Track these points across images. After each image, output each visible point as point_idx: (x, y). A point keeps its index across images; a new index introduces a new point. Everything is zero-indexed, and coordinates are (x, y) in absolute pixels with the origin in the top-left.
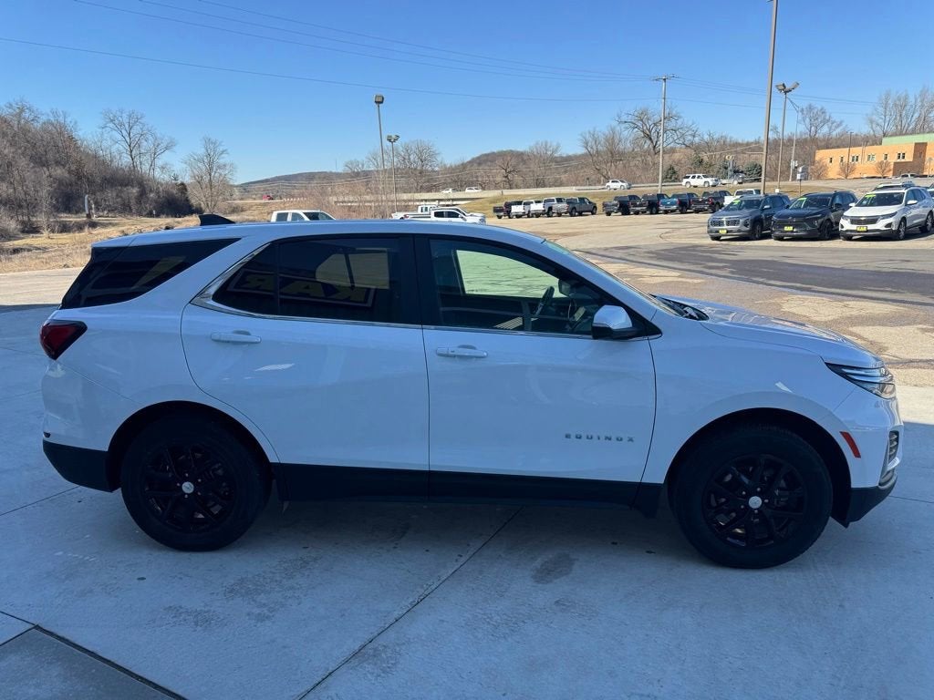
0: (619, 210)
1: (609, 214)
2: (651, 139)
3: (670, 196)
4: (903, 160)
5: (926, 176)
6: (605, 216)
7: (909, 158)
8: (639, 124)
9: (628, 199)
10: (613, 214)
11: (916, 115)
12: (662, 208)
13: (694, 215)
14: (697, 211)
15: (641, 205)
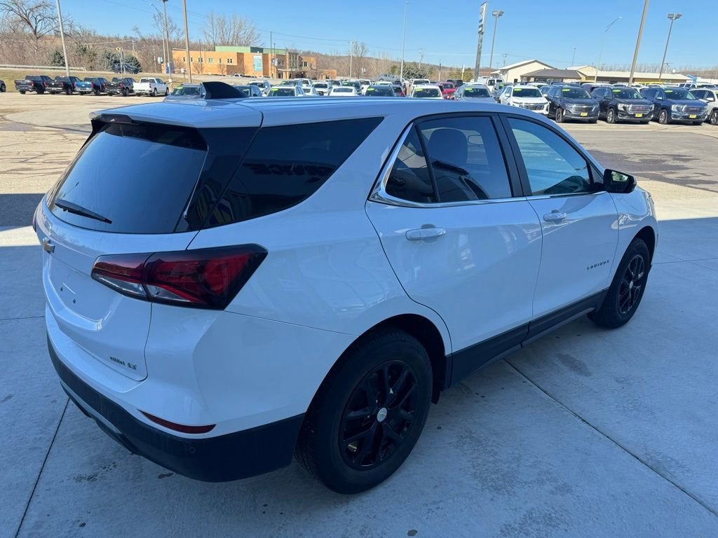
0: (34, 89)
1: (23, 92)
2: (29, 24)
3: (82, 79)
4: (231, 64)
5: (249, 77)
6: (19, 94)
7: (235, 63)
8: (14, 7)
9: (40, 79)
10: (27, 92)
11: (232, 33)
12: (78, 89)
13: (108, 97)
14: (111, 94)
15: (55, 86)
